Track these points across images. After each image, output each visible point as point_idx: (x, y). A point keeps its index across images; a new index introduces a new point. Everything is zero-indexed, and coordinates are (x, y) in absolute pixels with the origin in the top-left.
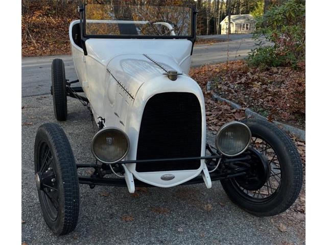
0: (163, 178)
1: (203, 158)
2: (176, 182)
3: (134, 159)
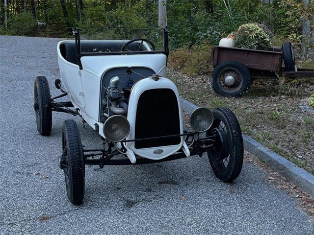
0: (155, 152)
1: (182, 135)
2: (165, 155)
3: (133, 138)
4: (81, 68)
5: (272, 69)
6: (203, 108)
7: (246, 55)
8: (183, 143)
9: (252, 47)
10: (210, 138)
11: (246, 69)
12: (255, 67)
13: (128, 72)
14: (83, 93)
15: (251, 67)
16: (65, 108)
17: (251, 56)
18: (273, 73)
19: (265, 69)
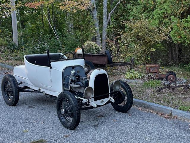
1: (109, 93)
3: (93, 96)
4: (51, 68)
5: (104, 63)
6: (116, 82)
7: (91, 57)
8: (110, 97)
9: (94, 53)
10: (116, 94)
11: (93, 64)
12: (96, 63)
13: (72, 68)
14: (51, 80)
15: (94, 63)
16: (24, 90)
17: (94, 58)
18: (105, 65)
19: (101, 63)
